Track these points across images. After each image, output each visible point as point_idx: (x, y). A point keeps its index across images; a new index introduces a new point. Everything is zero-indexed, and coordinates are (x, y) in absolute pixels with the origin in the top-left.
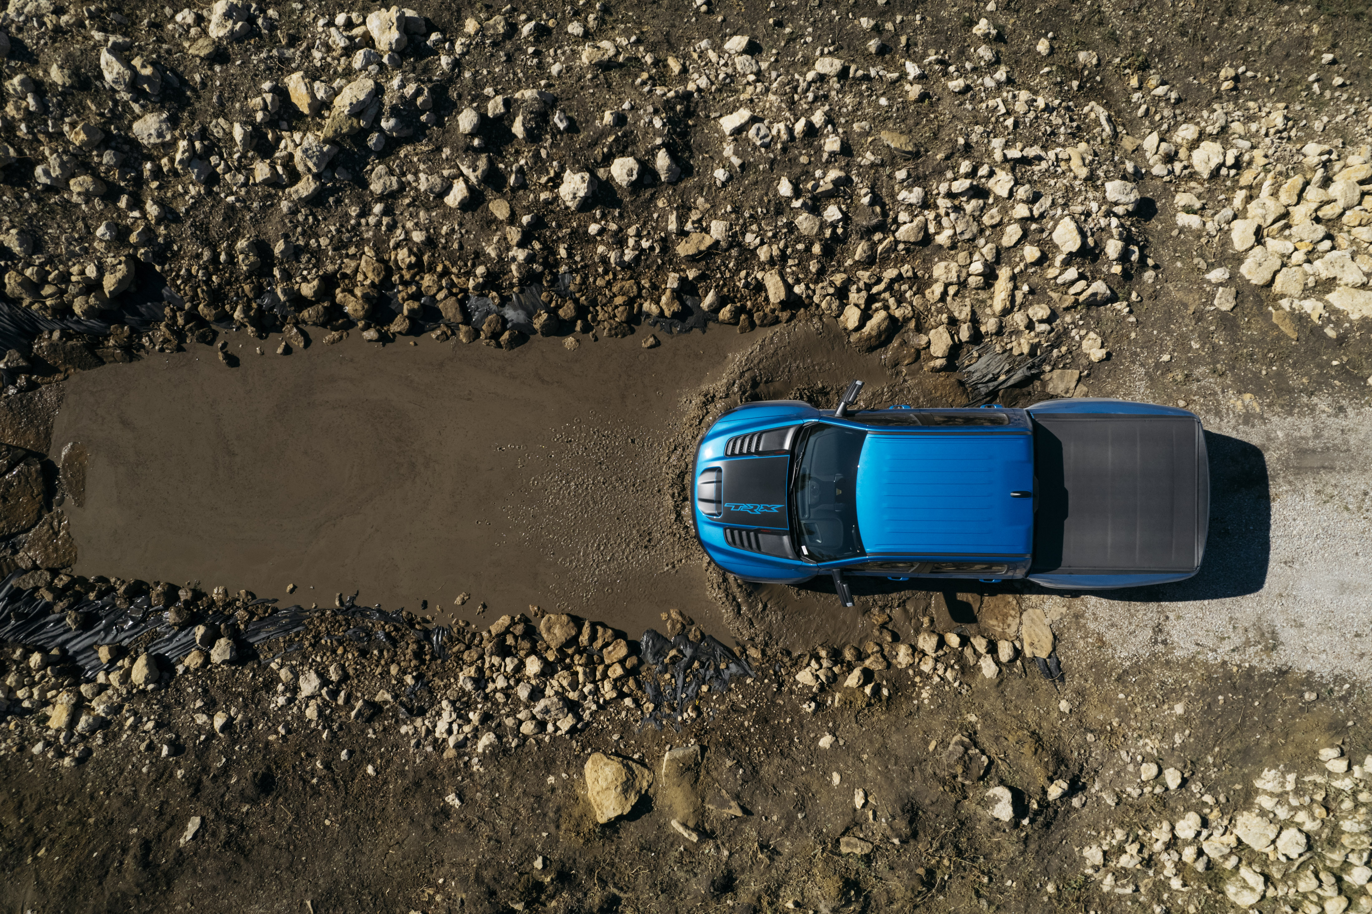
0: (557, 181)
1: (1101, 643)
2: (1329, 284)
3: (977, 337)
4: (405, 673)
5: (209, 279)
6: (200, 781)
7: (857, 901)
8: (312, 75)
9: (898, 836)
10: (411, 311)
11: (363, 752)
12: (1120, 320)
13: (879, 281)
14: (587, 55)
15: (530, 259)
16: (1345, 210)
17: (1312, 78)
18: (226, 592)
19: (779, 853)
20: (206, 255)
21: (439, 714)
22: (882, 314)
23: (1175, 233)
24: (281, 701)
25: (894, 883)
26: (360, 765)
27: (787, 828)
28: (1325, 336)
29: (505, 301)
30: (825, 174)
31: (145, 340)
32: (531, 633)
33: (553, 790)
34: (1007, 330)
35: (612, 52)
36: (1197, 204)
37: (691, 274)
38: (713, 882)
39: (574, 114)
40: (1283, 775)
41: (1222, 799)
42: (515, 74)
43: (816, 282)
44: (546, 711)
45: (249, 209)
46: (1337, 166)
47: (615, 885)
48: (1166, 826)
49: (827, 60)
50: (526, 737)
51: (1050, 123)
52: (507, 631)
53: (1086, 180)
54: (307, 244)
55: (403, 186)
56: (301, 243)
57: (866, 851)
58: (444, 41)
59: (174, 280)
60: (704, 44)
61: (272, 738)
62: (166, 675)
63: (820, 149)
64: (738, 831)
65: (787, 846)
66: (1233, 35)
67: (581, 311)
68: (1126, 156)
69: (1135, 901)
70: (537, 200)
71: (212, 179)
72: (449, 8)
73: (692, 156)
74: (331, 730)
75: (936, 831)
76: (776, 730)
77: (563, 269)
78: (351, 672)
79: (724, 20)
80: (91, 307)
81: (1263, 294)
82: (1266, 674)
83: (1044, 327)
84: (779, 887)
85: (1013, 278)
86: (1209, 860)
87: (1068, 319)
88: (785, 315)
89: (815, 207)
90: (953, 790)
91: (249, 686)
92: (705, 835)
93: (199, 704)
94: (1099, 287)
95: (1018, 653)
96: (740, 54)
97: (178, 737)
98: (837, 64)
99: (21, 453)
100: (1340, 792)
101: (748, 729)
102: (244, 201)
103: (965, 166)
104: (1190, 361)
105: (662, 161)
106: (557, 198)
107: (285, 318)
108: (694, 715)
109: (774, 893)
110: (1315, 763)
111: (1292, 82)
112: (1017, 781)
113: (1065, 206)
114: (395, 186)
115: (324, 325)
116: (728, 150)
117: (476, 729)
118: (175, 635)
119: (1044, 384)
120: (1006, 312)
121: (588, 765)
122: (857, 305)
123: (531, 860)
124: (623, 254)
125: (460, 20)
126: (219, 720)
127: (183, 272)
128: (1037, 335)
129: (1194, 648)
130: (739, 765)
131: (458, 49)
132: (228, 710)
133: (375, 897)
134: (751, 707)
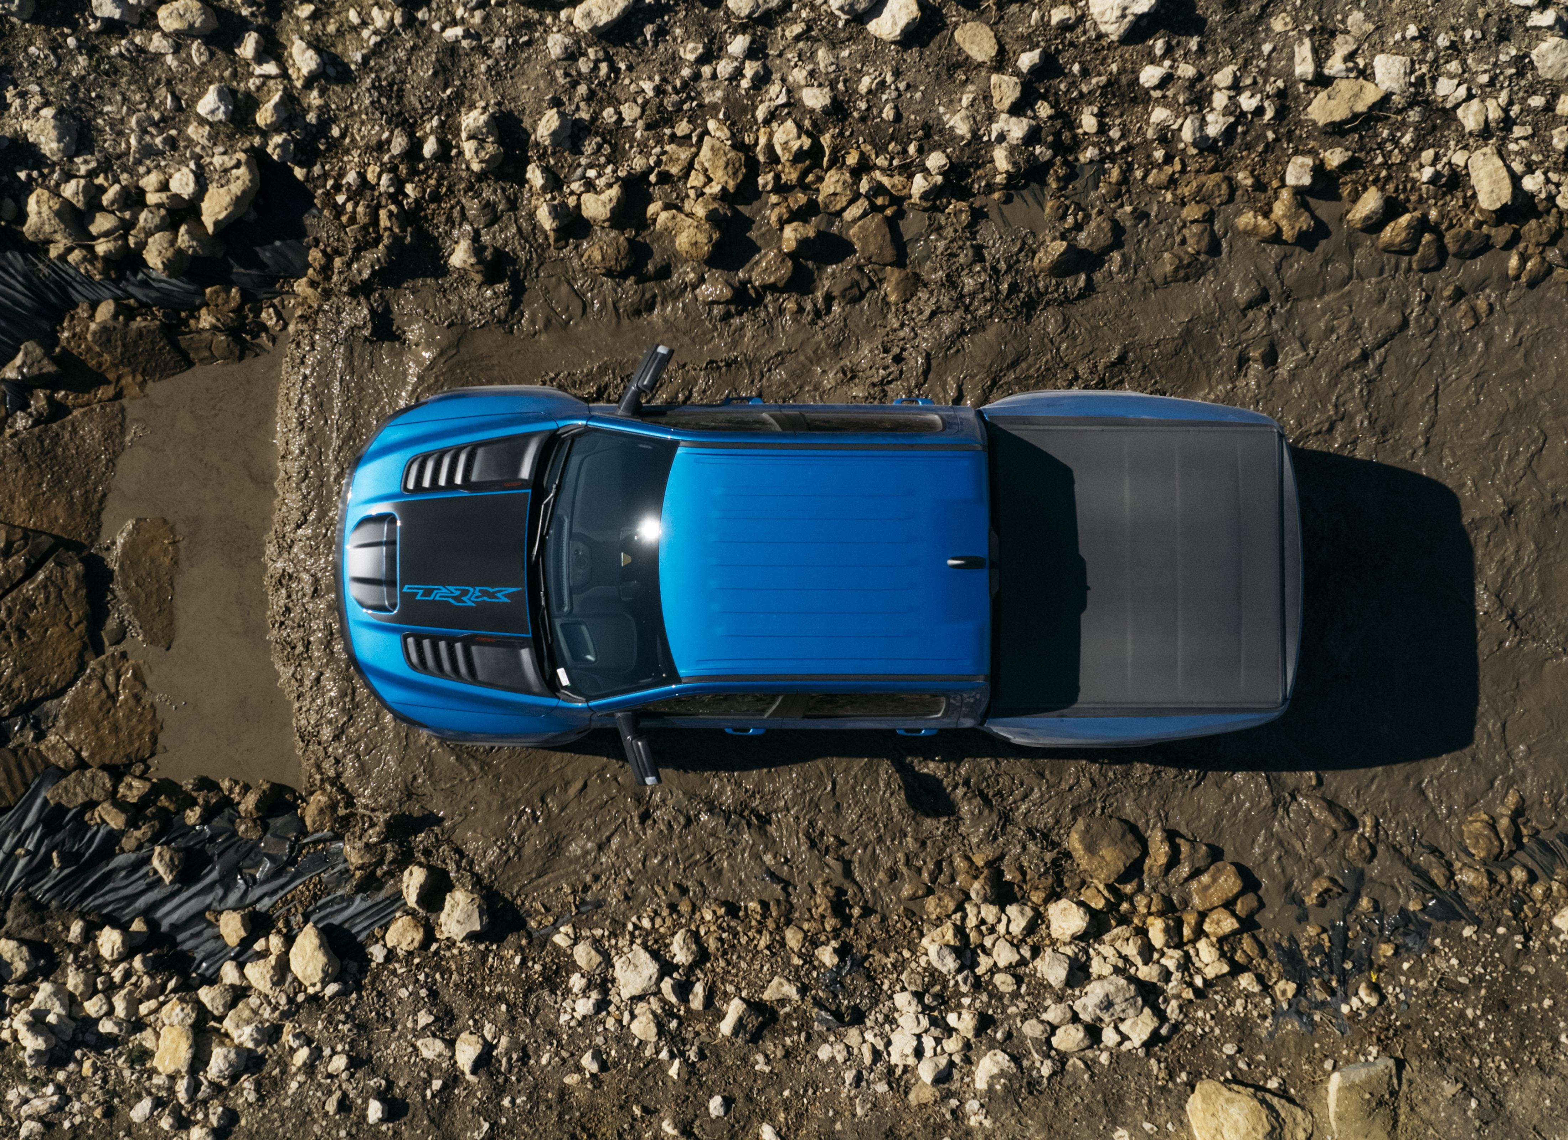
4: (815, 944)
5: (400, 190)
10: (797, 243)
11: (749, 1099)
15: (1032, 137)
20: (399, 144)
24: (584, 1006)
26: (747, 1124)
31: (268, 316)
37: (1335, 158)
45: (485, 51)
50: (1063, 1058)
54: (596, 117)
56: (585, 115)
61: (572, 1080)
62: (353, 966)
70: (1044, 23)
74: (686, 1061)
76: (1525, 1023)
77: (1090, 153)
78: (712, 945)
80: (180, 252)
88: (1504, 234)
91: (516, 980)
93: (424, 1018)
97: (390, 1084)
99: (45, 542)
101: (1473, 1024)
102: (477, 37)
106: (1082, 18)
108: (1373, 1001)
117: (967, 1046)
118: (362, 888)
121: (1195, 1104)
124: (1203, 122)
126: (466, 1050)
127: (351, 177)
130: (1467, 1091)
132: (478, 1029)
134: (1477, 981)
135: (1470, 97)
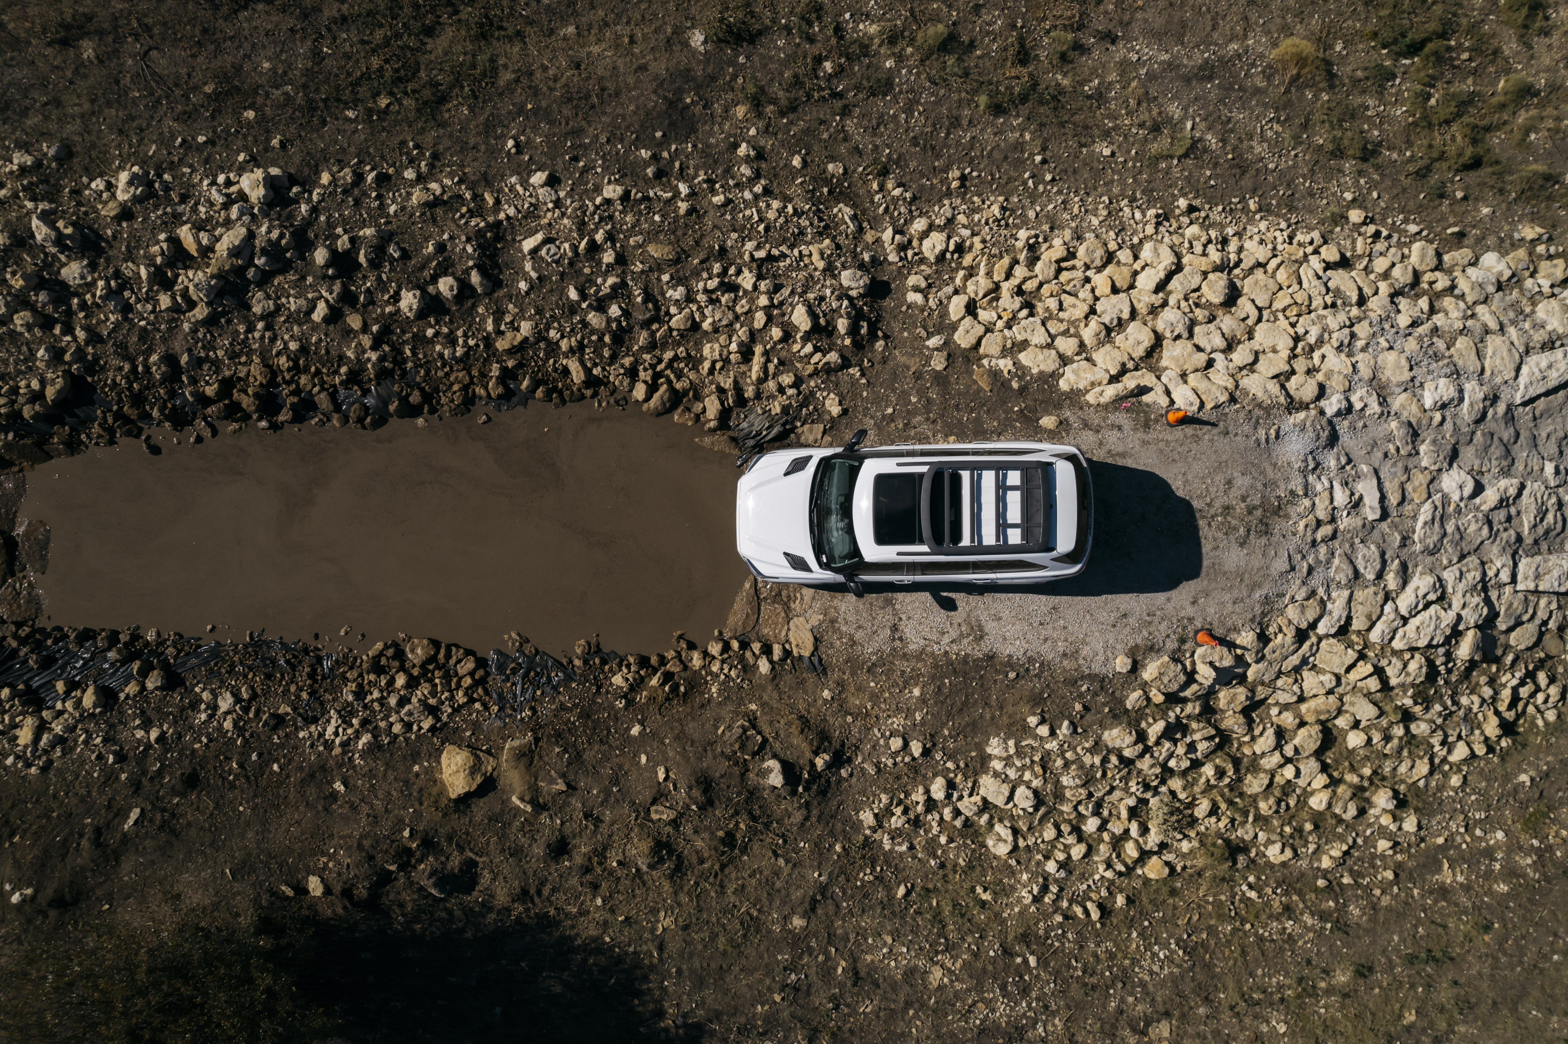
0: (396, 298)
1: (853, 643)
2: (1024, 345)
3: (741, 401)
4: (302, 690)
5: (131, 386)
6: (140, 782)
7: (670, 859)
8: (199, 227)
9: (696, 803)
10: (292, 404)
11: (269, 753)
12: (854, 383)
13: (660, 361)
14: (417, 196)
15: (382, 359)
16: (1041, 285)
17: (1027, 175)
18: (159, 634)
19: (602, 821)
20: (128, 368)
21: (328, 721)
22: (665, 387)
23: (904, 308)
24: (203, 717)
25: (699, 844)
26: (268, 764)
27: (606, 800)
28: (1011, 387)
29: (366, 392)
30: (605, 281)
31: (83, 437)
32: (400, 655)
33: (417, 775)
34: (765, 395)
35: (438, 192)
36: (923, 284)
37: (510, 364)
38: (549, 846)
39: (406, 246)
40: (1005, 742)
41: (962, 764)
42: (361, 215)
43: (610, 365)
44: (410, 714)
45: (159, 330)
46: (1044, 246)
47: (471, 850)
48: (921, 789)
49: (611, 187)
50: (396, 736)
51: (799, 226)
52: (381, 654)
53: (824, 270)
54: (207, 356)
55: (278, 308)
56: (202, 355)
57: (672, 817)
58: (304, 191)
59: (102, 388)
60: (513, 180)
61: (197, 746)
62: (111, 701)
63: (599, 262)
64: (566, 804)
65: (608, 816)
66: (958, 143)
67: (427, 398)
68: (867, 247)
69: (914, 857)
70: (383, 313)
71: (126, 309)
72: (308, 164)
73: (501, 272)
74: (244, 737)
75: (730, 799)
76: (596, 723)
77: (410, 365)
78: (259, 691)
79: (531, 159)
80: (37, 413)
81: (972, 355)
82: (978, 659)
83: (791, 392)
84: (605, 849)
85: (766, 353)
86: (967, 819)
87: (812, 384)
88: (588, 393)
89: (601, 306)
90: (736, 764)
92: (539, 807)
93: (137, 722)
94: (833, 357)
95: (787, 653)
96: (542, 186)
97: (122, 749)
98: (619, 190)
100: (1048, 753)
101: (574, 723)
102: (154, 324)
103: (717, 268)
104: (909, 412)
105: (475, 278)
106: (399, 310)
107: (194, 414)
108: (530, 714)
109: (601, 854)
110: (1027, 730)
111: (1010, 180)
112: (789, 756)
113: (805, 292)
114: (272, 307)
115: (226, 418)
116: (528, 266)
117: (357, 732)
118: (117, 670)
119: (798, 437)
120: (762, 381)
121: (444, 755)
122: (645, 382)
123: (401, 831)
124: (455, 351)
125: (317, 173)
126: (154, 734)
127: (109, 381)
128: (789, 398)
129: (922, 642)
130: (566, 751)
131: (315, 198)
133: (281, 866)
134: (576, 706)
135: (562, 337)
